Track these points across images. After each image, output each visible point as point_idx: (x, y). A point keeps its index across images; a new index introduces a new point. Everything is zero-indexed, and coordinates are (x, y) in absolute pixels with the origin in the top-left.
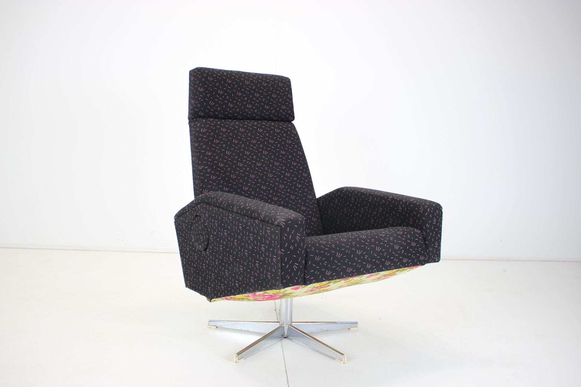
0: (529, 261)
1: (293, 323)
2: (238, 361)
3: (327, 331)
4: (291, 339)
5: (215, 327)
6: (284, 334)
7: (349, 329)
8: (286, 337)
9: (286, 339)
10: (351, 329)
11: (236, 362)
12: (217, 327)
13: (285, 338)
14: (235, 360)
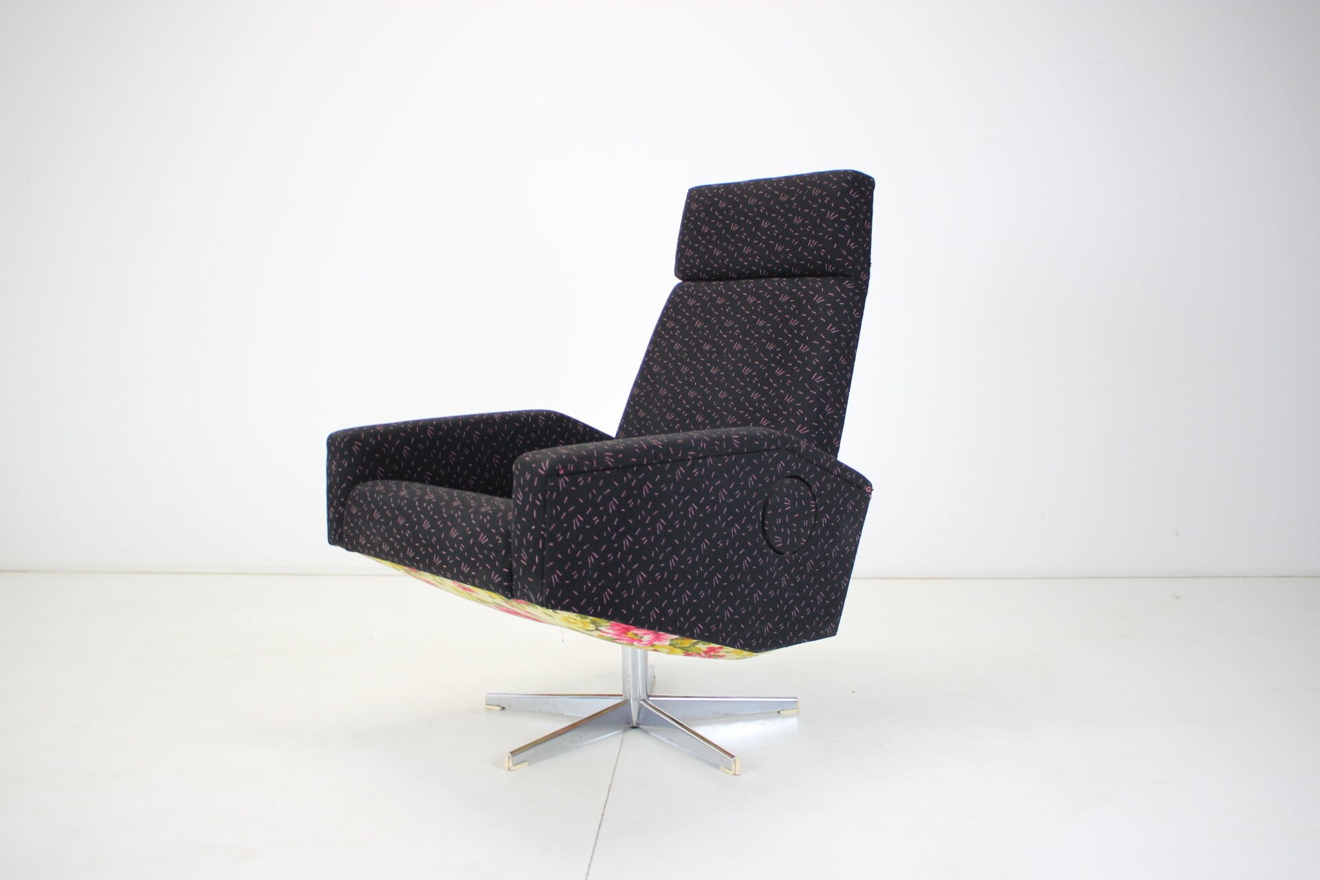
0: (1245, 577)
1: (650, 698)
2: (512, 768)
3: (726, 715)
4: (646, 732)
5: (499, 708)
6: (632, 722)
7: (779, 712)
8: (634, 725)
9: (635, 730)
10: (782, 712)
11: (509, 769)
12: (503, 708)
13: (634, 727)
14: (506, 766)
